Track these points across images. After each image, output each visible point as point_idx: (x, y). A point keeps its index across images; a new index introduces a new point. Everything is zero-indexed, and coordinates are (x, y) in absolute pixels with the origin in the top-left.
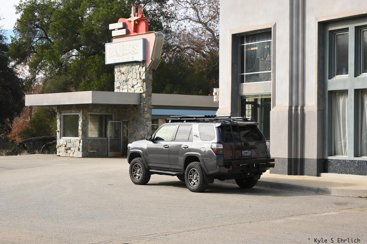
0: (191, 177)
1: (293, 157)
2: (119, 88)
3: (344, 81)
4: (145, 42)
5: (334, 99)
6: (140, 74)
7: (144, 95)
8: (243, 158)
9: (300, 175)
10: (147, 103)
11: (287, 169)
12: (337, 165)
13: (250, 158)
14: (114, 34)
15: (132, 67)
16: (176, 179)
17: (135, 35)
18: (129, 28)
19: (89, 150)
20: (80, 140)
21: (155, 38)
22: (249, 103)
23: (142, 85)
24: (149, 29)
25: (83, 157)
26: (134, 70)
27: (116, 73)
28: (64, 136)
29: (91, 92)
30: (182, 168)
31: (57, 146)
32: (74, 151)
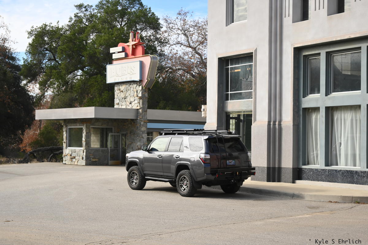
0: (182, 183)
1: (271, 166)
2: (118, 104)
3: (317, 100)
4: (142, 64)
5: (308, 115)
6: (137, 92)
7: (140, 111)
8: (227, 166)
9: (278, 182)
10: (143, 118)
11: (266, 177)
12: (310, 173)
13: (233, 167)
14: (114, 56)
15: (130, 86)
16: (168, 185)
17: (132, 58)
18: (127, 52)
19: (91, 158)
20: (84, 150)
21: (150, 60)
22: (233, 118)
23: (139, 102)
24: (145, 53)
25: (86, 165)
26: (132, 89)
27: (116, 91)
28: (70, 146)
29: (94, 107)
30: (174, 175)
31: (63, 155)
32: (78, 160)
